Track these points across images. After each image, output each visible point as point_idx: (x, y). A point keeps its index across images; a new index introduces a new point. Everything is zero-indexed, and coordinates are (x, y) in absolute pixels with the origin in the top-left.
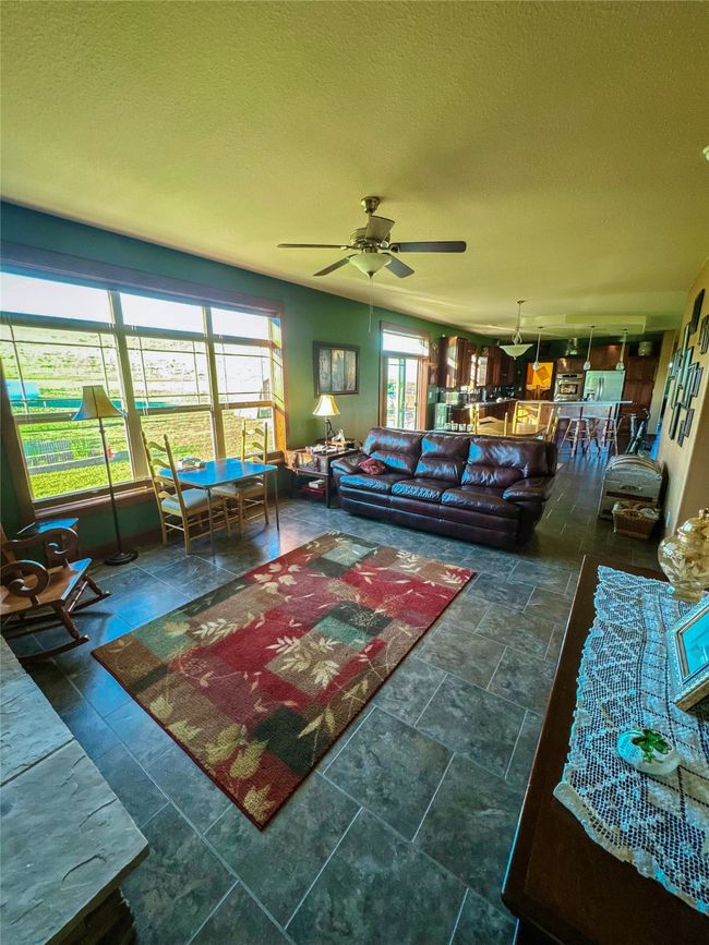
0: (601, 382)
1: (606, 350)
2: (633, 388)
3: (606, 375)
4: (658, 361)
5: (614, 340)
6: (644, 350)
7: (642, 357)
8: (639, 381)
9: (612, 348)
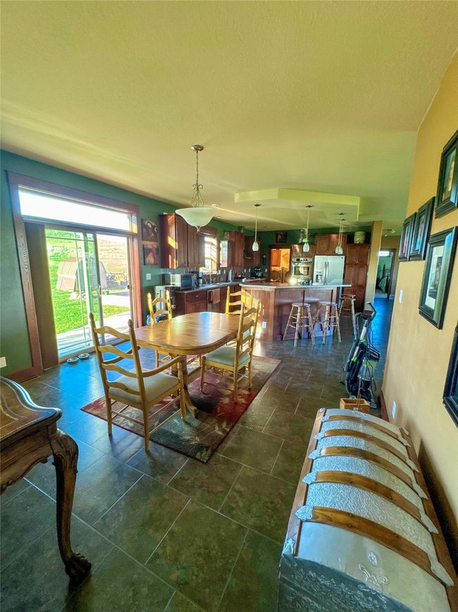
0: (326, 265)
1: (330, 238)
2: (352, 271)
3: (330, 259)
4: (370, 248)
5: (334, 230)
6: (359, 238)
7: (357, 245)
8: (356, 265)
9: (334, 236)
